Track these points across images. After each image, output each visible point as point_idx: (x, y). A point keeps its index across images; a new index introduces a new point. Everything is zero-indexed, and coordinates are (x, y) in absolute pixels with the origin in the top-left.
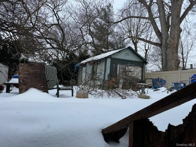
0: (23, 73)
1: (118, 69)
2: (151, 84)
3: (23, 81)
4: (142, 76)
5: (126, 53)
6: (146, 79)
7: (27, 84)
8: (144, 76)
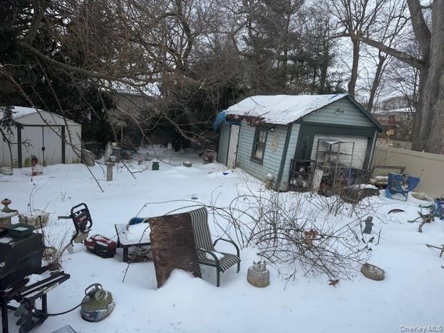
0: (159, 240)
1: (315, 145)
2: (385, 180)
3: (160, 257)
4: (367, 159)
5: (338, 107)
6: (374, 168)
7: (167, 264)
8: (370, 162)
